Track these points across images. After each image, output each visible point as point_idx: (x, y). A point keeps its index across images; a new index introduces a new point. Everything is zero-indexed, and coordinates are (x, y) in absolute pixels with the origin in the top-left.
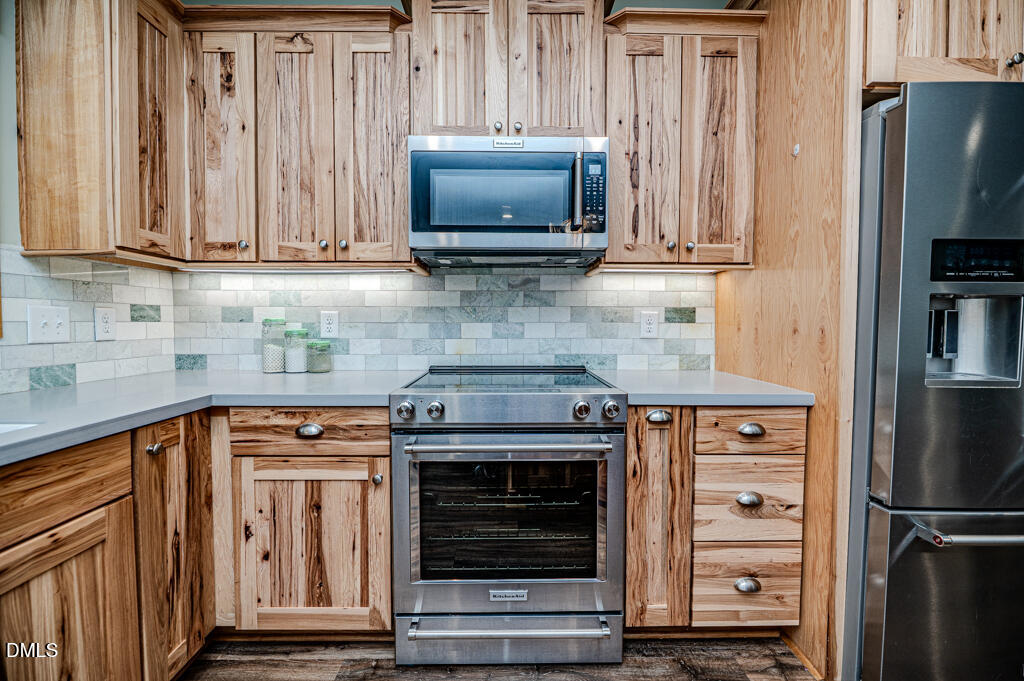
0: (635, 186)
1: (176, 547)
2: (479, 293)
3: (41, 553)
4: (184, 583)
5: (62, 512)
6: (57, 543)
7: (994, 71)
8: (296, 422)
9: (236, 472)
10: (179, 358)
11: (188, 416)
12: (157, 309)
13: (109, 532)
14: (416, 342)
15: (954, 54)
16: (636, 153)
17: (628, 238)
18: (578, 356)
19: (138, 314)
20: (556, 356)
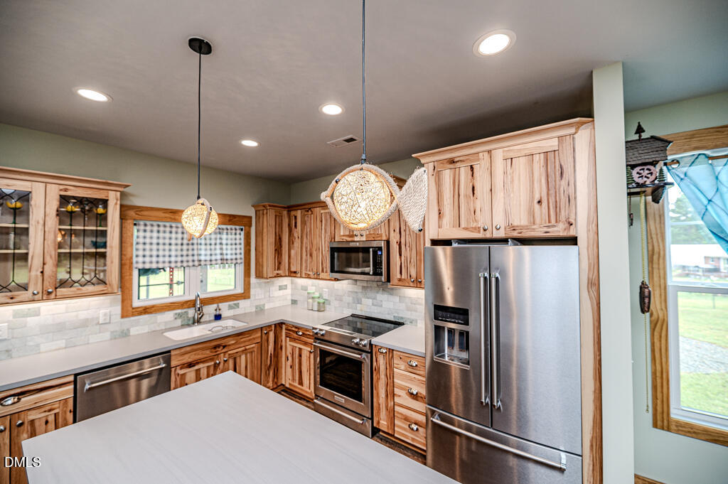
0: (400, 255)
1: (271, 357)
2: (367, 287)
3: (243, 351)
4: (272, 367)
5: (247, 343)
6: (246, 350)
7: (479, 232)
8: (297, 330)
9: (286, 339)
10: (292, 300)
11: (275, 325)
12: (286, 286)
13: (255, 350)
14: (348, 304)
15: (463, 225)
16: (400, 242)
17: (399, 276)
18: (402, 318)
19: (281, 288)
20: (394, 317)
